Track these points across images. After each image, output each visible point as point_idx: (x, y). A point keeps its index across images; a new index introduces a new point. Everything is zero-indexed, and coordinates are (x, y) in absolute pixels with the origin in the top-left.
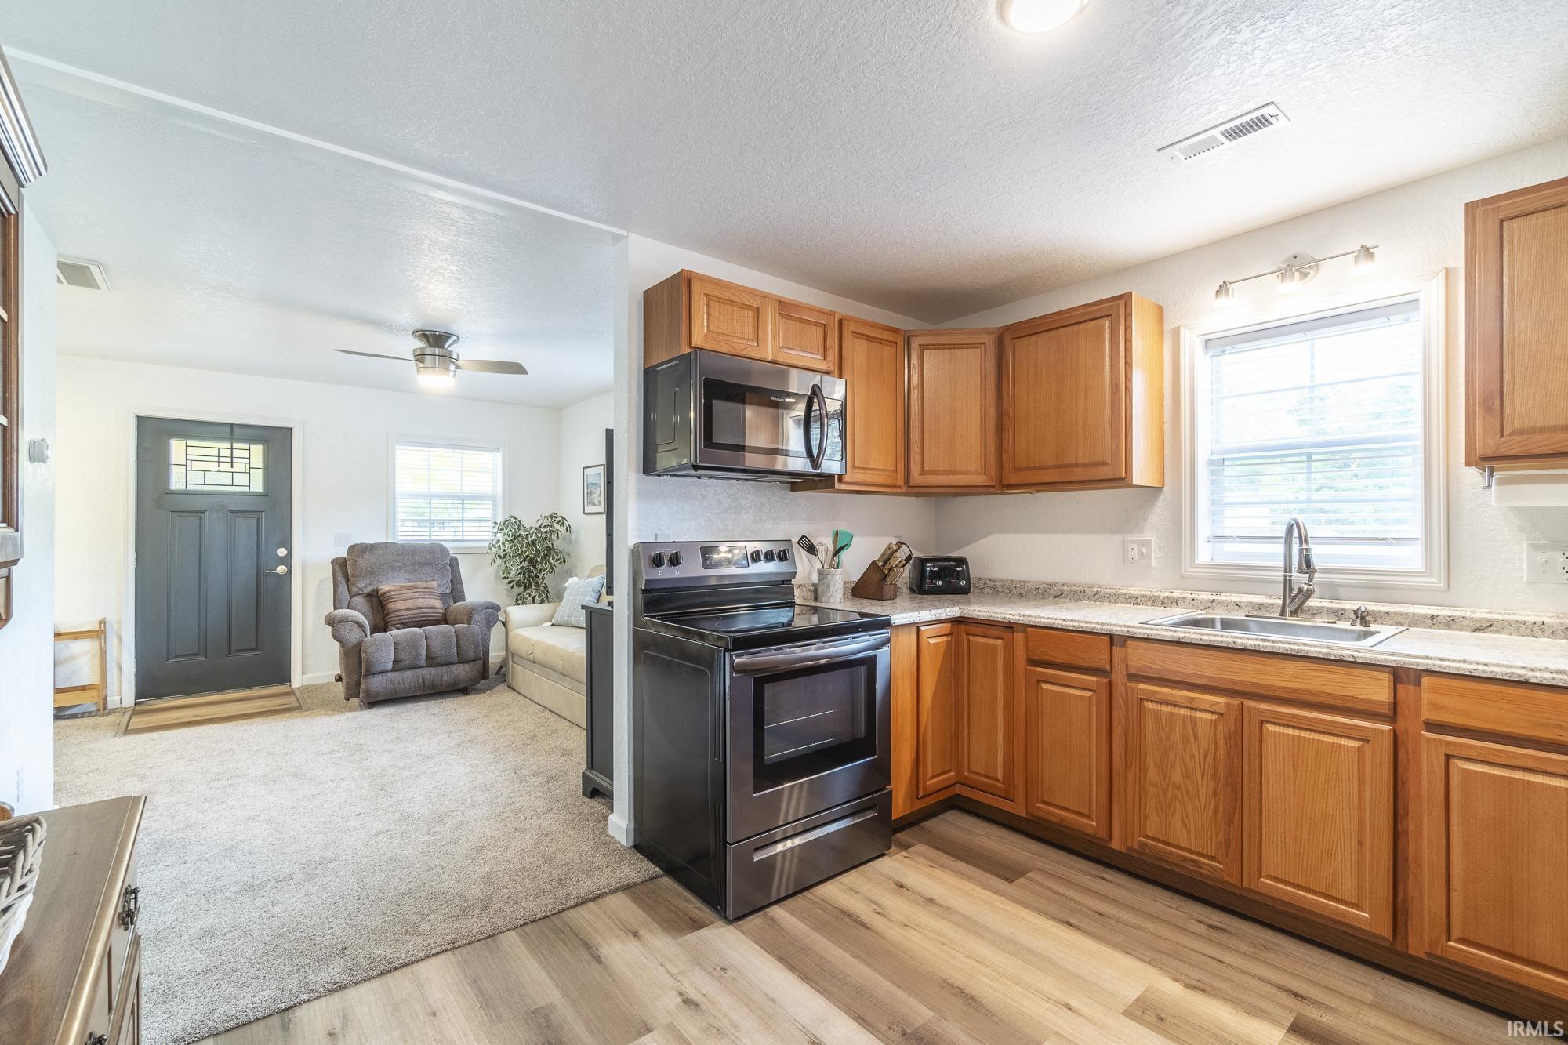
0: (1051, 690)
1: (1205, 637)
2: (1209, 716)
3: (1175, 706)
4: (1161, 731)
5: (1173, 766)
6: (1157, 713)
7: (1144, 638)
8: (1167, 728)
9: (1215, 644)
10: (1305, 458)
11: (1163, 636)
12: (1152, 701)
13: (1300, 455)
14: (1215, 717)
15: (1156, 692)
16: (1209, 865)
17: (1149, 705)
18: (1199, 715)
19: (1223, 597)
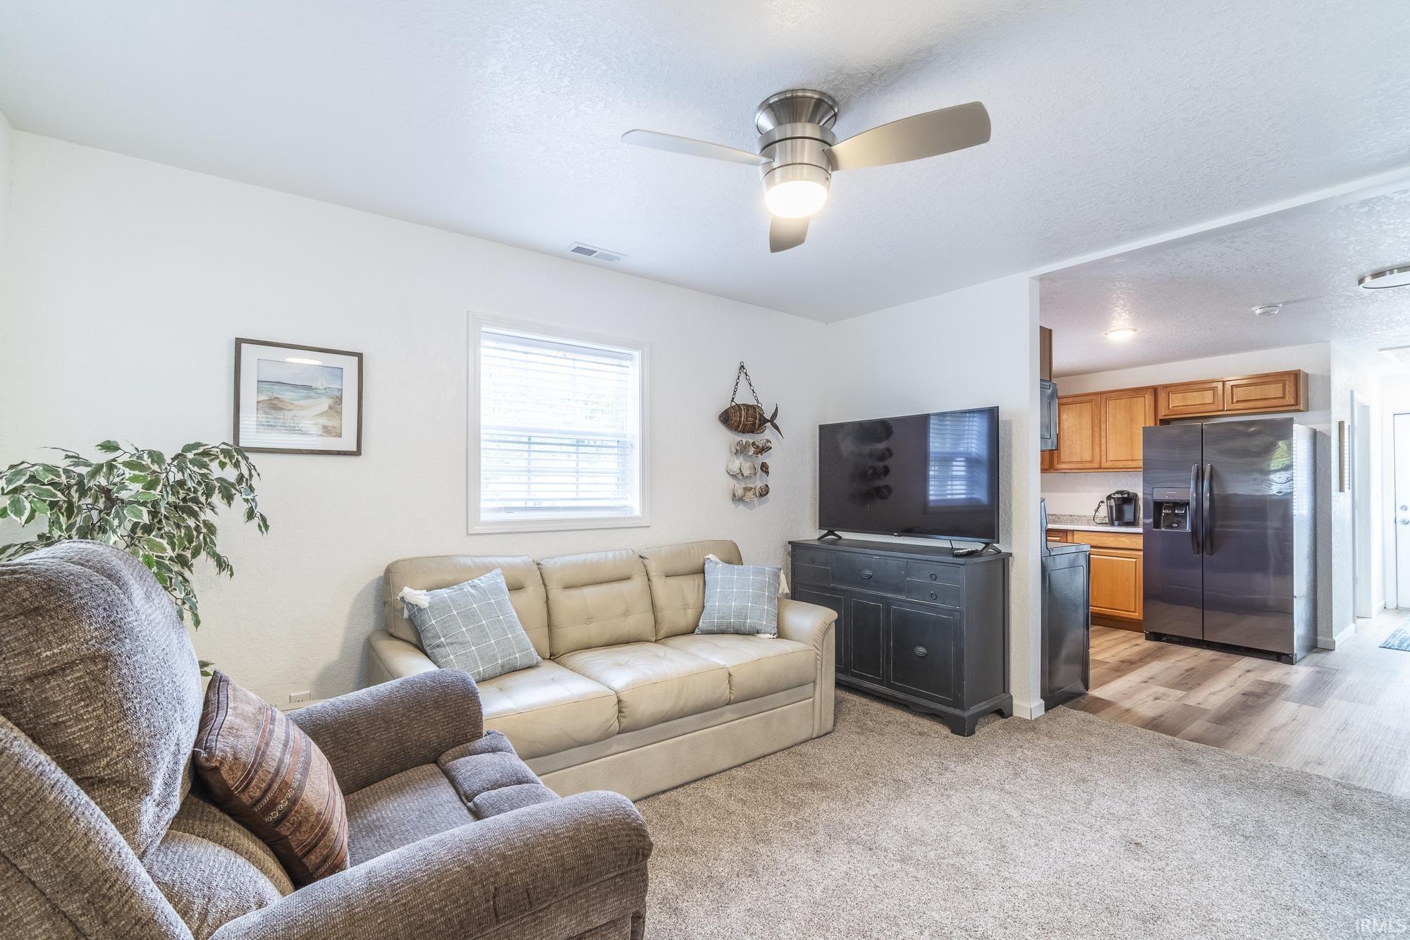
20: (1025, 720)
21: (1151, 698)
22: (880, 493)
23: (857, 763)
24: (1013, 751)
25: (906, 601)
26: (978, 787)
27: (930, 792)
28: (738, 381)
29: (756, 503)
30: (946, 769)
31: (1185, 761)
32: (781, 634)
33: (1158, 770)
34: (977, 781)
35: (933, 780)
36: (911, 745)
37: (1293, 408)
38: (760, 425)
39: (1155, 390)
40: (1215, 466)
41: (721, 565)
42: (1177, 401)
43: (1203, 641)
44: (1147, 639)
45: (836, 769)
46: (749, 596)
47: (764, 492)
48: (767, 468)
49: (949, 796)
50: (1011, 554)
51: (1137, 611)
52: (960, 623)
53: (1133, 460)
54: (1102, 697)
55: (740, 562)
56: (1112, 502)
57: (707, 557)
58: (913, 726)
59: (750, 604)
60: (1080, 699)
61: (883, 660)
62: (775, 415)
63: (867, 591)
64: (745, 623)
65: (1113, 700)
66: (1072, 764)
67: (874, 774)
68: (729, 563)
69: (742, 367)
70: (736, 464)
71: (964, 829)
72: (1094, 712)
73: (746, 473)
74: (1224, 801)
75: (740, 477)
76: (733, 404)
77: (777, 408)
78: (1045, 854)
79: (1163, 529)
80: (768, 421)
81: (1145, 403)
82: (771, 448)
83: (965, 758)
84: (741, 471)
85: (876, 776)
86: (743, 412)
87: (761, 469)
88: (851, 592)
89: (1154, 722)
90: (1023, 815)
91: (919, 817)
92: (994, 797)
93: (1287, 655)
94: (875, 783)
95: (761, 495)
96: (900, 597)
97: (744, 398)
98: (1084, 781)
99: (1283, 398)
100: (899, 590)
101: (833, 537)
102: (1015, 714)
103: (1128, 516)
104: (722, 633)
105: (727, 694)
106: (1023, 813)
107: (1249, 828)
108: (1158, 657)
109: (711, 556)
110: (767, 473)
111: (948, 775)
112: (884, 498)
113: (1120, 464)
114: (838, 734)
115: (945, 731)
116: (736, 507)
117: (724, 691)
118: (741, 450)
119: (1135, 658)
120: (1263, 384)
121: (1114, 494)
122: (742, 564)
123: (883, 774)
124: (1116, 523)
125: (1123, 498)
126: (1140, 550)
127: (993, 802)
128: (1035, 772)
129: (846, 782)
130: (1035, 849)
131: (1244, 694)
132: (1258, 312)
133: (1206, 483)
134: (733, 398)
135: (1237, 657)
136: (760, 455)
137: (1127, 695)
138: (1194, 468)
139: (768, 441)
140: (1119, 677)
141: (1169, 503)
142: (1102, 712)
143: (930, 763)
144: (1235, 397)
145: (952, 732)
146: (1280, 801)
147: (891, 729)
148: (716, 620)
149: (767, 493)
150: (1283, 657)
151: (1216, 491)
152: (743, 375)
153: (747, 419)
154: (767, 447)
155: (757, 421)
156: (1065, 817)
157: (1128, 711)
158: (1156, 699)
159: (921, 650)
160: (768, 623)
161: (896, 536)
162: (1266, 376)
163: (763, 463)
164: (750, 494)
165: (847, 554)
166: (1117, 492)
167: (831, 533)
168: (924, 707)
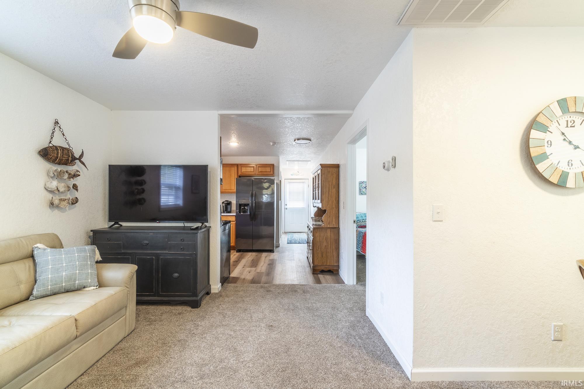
20: (216, 293)
21: (248, 273)
22: (141, 202)
23: (156, 340)
24: (218, 307)
25: (168, 254)
26: (214, 328)
27: (197, 339)
28: (54, 131)
29: (67, 208)
30: (198, 326)
31: (268, 291)
32: (101, 285)
33: (263, 297)
34: (212, 326)
35: (195, 333)
36: (178, 321)
37: (272, 175)
38: (72, 161)
39: (237, 165)
40: (256, 192)
41: (49, 250)
42: (244, 170)
43: (252, 250)
44: (237, 252)
45: (146, 349)
46: (76, 266)
47: (75, 201)
48: (77, 187)
49: (205, 338)
50: (210, 227)
51: (233, 243)
52: (195, 259)
53: (231, 189)
54: (234, 276)
55: (61, 246)
56: (224, 204)
57: (35, 246)
58: (174, 311)
59: (77, 272)
60: (228, 279)
61: (155, 284)
62: (82, 155)
63: (145, 252)
64: (75, 284)
65: (238, 276)
66: (240, 305)
67: (167, 342)
68: (53, 248)
69: (57, 123)
70: (54, 184)
71: (218, 349)
72: (235, 282)
73: (62, 189)
74: (283, 301)
75: (57, 192)
76: (51, 145)
77: (83, 152)
78: (249, 344)
79: (242, 213)
80: (77, 159)
81: (234, 170)
82: (79, 175)
83: (203, 318)
84: (57, 188)
85: (169, 343)
86: (59, 151)
87: (73, 187)
88: (136, 253)
89: (253, 280)
90: (235, 332)
91: (198, 353)
92: (222, 329)
93: (272, 250)
94: (170, 347)
95: (73, 204)
96: (165, 252)
97: (58, 141)
98: (246, 310)
99: (270, 172)
100: (165, 249)
101: (117, 225)
102: (212, 292)
103: (229, 210)
104: (54, 294)
105: (75, 334)
106: (235, 331)
107: (291, 307)
108: (242, 258)
109: (39, 245)
110: (77, 190)
111: (200, 328)
112: (141, 204)
113: (227, 191)
114: (138, 330)
115: (189, 309)
116: (52, 211)
117: (73, 332)
118: (59, 176)
119: (237, 260)
120: (264, 167)
121: (225, 201)
122: (63, 248)
123: (172, 340)
124: (225, 212)
125: (227, 203)
126: (234, 221)
127: (222, 332)
128: (230, 313)
129: (155, 353)
130: (245, 344)
131: (269, 265)
132: (271, 144)
133: (254, 198)
134: (51, 141)
135: (262, 253)
136: (72, 179)
137: (241, 273)
138: (250, 193)
139: (78, 171)
140: (236, 267)
141: (243, 204)
142: (238, 282)
143: (190, 326)
144: (259, 170)
145: (192, 308)
146: (293, 295)
147: (164, 316)
148: (49, 287)
149: (77, 202)
150: (272, 251)
151: (256, 201)
152: (57, 129)
153: (63, 155)
154: (77, 175)
155: (70, 158)
156: (247, 326)
157: (244, 279)
158: (249, 272)
159: (176, 275)
160: (92, 280)
161: (157, 222)
162: (266, 164)
163: (74, 184)
164: (65, 203)
165: (132, 234)
166: (226, 201)
167: (116, 223)
168: (178, 301)
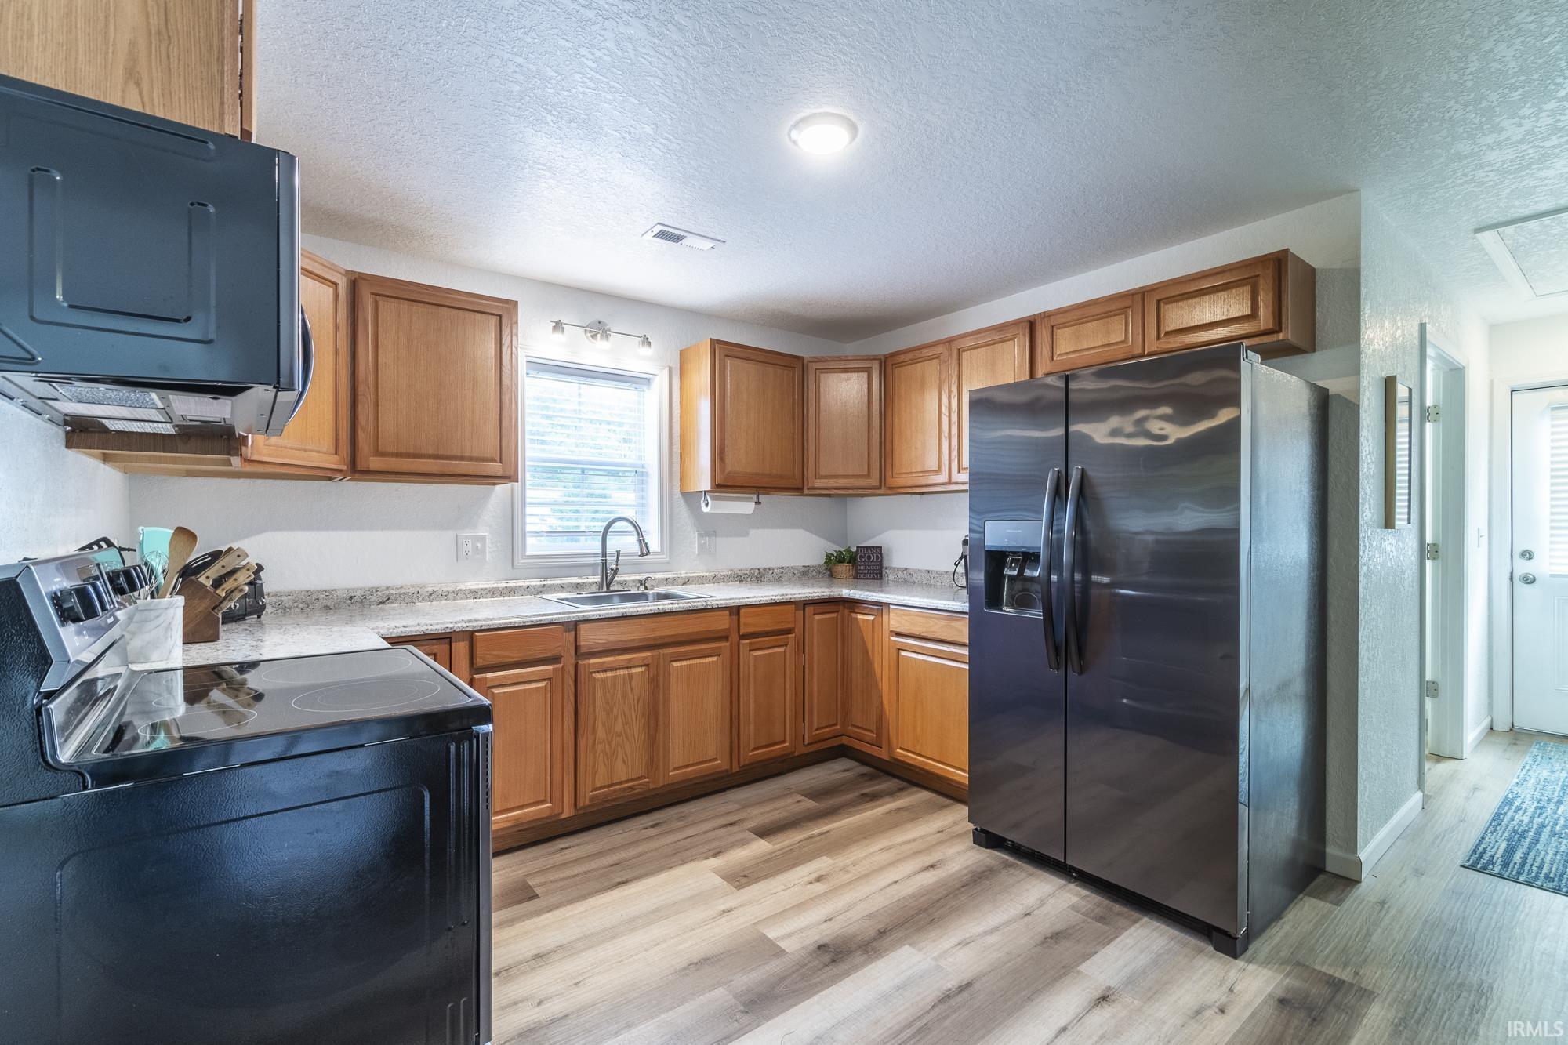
0: (505, 693)
1: (639, 609)
2: (639, 670)
3: (616, 670)
4: (608, 694)
5: (616, 719)
6: (604, 680)
7: (597, 619)
8: (611, 691)
9: (647, 613)
10: (579, 472)
11: (611, 614)
12: (598, 672)
13: (578, 468)
14: (643, 669)
15: (604, 663)
16: (639, 784)
17: (597, 676)
18: (634, 671)
19: (549, 582)
39: (1032, 324)
40: (1087, 471)
42: (1066, 342)
133: (1070, 509)
138: (1052, 476)
144: (1164, 323)
162: (1219, 272)
